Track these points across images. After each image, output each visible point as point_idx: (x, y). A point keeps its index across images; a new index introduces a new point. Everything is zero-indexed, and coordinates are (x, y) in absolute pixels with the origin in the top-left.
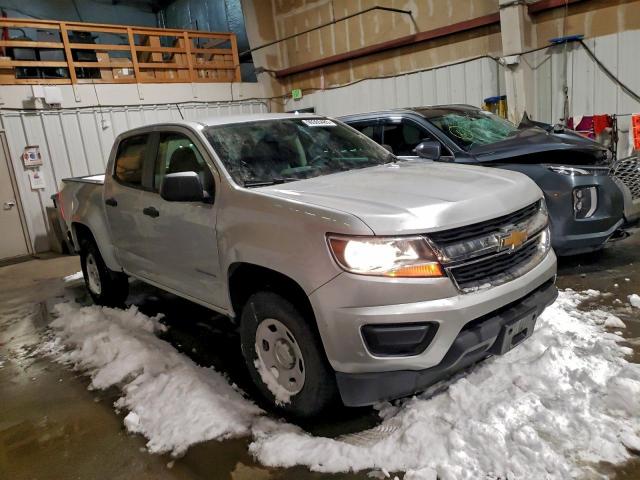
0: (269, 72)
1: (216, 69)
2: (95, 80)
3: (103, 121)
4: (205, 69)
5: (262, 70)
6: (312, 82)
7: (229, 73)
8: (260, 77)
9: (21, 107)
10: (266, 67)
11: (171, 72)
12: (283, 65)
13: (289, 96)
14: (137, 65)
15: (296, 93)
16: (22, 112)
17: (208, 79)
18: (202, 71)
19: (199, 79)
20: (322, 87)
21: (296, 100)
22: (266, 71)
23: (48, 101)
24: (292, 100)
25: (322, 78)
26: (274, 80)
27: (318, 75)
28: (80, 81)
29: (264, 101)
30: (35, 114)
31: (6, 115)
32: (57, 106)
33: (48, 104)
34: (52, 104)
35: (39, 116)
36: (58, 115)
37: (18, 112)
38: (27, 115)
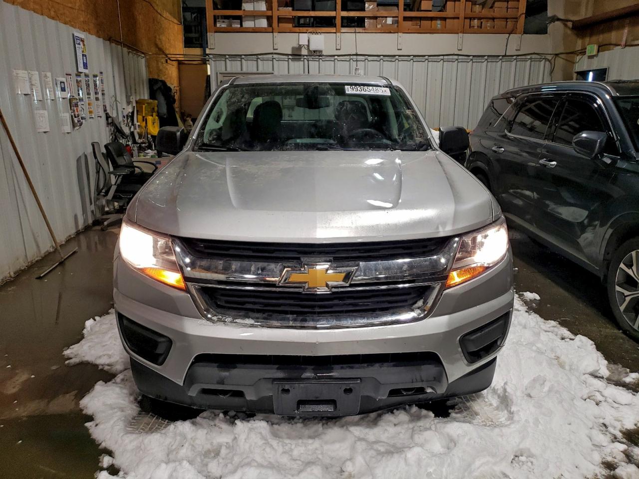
0: (564, 21)
1: (493, 19)
2: (358, 30)
3: (356, 69)
4: (479, 19)
5: (555, 19)
6: (613, 36)
7: (510, 24)
8: (551, 27)
9: (290, 53)
10: (561, 16)
11: (439, 22)
12: (585, 13)
13: (583, 52)
14: (402, 13)
15: (592, 49)
16: (290, 57)
17: (480, 30)
18: (476, 21)
19: (470, 30)
20: (623, 43)
21: (591, 57)
22: (559, 20)
23: (312, 48)
24: (585, 57)
25: (626, 31)
26: (569, 32)
27: (623, 27)
28: (344, 30)
29: (549, 57)
30: (299, 60)
31: (277, 59)
32: (318, 54)
33: (311, 51)
34: (314, 51)
35: (302, 59)
36: (319, 61)
37: (287, 57)
38: (293, 60)
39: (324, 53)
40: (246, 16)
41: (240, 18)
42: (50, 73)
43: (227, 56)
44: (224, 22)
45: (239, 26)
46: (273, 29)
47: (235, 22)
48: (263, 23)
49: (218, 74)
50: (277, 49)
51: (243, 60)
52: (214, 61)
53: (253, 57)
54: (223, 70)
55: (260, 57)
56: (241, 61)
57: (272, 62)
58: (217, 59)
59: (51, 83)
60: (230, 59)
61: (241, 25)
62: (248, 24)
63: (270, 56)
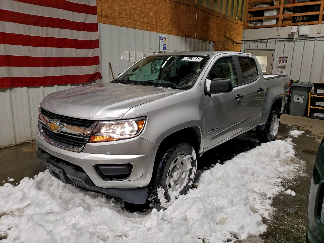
16: (286, 39)
23: (301, 34)
30: (292, 41)
31: (269, 41)
32: (305, 37)
33: (300, 36)
34: (302, 36)
35: (294, 41)
36: (304, 41)
37: (284, 40)
38: (288, 41)
39: (308, 36)
40: (265, 19)
41: (261, 21)
42: (142, 52)
43: (251, 41)
44: (253, 23)
45: (261, 25)
46: (278, 25)
47: (259, 23)
48: (274, 22)
49: (245, 50)
50: (279, 36)
51: (259, 42)
52: (244, 43)
53: (265, 40)
54: (248, 48)
55: (268, 40)
56: (258, 43)
57: (275, 43)
58: (246, 42)
59: (142, 56)
60: (252, 42)
61: (262, 25)
62: (265, 23)
63: (275, 40)
